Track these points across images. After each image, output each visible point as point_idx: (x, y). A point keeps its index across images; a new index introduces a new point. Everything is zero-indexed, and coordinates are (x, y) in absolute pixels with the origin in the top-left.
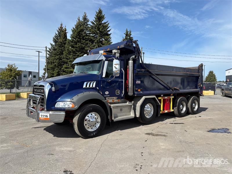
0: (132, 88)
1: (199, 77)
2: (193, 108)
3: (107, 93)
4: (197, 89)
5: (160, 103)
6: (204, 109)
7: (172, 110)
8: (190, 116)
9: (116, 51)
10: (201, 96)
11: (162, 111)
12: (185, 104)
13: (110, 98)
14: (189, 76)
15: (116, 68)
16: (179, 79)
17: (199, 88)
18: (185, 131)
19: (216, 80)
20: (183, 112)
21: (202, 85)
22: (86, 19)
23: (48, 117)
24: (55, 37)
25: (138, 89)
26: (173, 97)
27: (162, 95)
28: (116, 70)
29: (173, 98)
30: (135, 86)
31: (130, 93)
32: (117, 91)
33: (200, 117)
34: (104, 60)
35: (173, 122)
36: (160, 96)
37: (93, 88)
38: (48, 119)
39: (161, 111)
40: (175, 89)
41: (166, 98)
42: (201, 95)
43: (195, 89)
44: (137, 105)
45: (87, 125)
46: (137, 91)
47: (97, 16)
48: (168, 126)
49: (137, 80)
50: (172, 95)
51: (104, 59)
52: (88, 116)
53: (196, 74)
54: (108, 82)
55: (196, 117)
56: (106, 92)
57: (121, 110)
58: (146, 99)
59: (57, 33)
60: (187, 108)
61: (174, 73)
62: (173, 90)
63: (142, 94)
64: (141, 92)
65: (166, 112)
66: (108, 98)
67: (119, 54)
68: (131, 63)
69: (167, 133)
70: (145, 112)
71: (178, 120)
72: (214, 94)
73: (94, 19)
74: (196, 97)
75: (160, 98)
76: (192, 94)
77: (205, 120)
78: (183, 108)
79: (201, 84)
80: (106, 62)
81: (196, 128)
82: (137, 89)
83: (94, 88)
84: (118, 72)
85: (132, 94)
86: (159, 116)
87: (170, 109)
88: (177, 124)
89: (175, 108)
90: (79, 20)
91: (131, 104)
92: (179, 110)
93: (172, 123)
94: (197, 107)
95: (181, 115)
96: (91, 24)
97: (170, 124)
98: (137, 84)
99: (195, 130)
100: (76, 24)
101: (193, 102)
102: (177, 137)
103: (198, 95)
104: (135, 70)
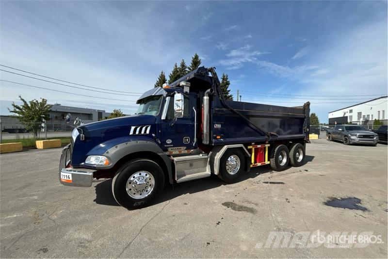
0: (208, 134)
1: (304, 118)
2: (296, 159)
3: (169, 141)
4: (302, 133)
5: (249, 155)
6: (310, 159)
7: (267, 162)
8: (292, 169)
9: (185, 84)
10: (307, 143)
11: (253, 164)
12: (285, 154)
13: (174, 148)
14: (292, 118)
15: (178, 106)
16: (277, 122)
17: (305, 133)
18: (287, 199)
19: (318, 123)
20: (282, 164)
21: (308, 130)
22: (184, 65)
23: (71, 179)
24: (157, 84)
25: (217, 136)
26: (269, 145)
27: (253, 144)
28: (179, 108)
29: (268, 147)
30: (212, 132)
31: (206, 142)
32: (186, 138)
33: (307, 171)
34: (165, 95)
35: (269, 181)
36: (250, 145)
37: (145, 135)
38: (70, 181)
39: (251, 164)
40: (272, 135)
41: (259, 146)
42: (308, 141)
43: (299, 134)
44: (216, 157)
45: (132, 190)
46: (215, 138)
47: (193, 61)
48: (261, 187)
49: (215, 122)
50: (267, 142)
51: (165, 93)
52: (134, 177)
53: (301, 115)
54: (170, 126)
55: (300, 171)
56: (167, 141)
57: (191, 165)
58: (228, 149)
59: (158, 80)
60: (289, 159)
61: (270, 113)
62: (268, 136)
63: (224, 143)
64: (222, 140)
65: (258, 165)
66: (172, 148)
67: (189, 88)
68: (207, 99)
69: (257, 205)
70: (227, 167)
71: (275, 176)
72: (319, 138)
73: (191, 65)
74: (301, 145)
75: (249, 147)
76: (295, 140)
77: (315, 176)
78: (283, 159)
79: (307, 128)
80: (168, 99)
81: (304, 195)
82: (215, 136)
83: (148, 135)
84: (181, 111)
85: (208, 142)
86: (249, 171)
87: (265, 161)
88: (274, 185)
89: (271, 160)
90: (176, 66)
91: (206, 157)
92: (278, 162)
93: (267, 183)
94: (301, 157)
95: (280, 169)
96: (188, 70)
97: (264, 184)
98: (216, 129)
99: (302, 198)
100: (173, 70)
101: (296, 151)
102: (273, 215)
103: (303, 141)
104: (212, 110)
